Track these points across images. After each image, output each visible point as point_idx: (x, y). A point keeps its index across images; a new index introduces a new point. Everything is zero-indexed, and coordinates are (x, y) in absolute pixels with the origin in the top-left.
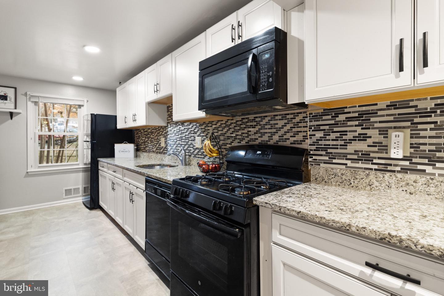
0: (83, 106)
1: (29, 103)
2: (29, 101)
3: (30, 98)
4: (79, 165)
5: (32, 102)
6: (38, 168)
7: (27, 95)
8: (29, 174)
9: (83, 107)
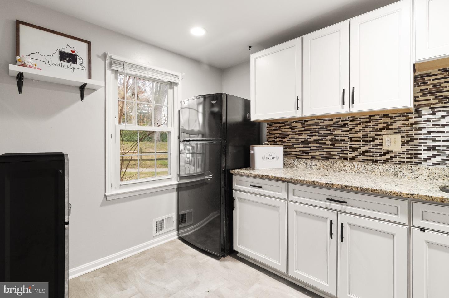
0: (176, 84)
1: (109, 72)
2: (108, 70)
3: (111, 64)
4: (171, 180)
5: (113, 70)
6: (120, 188)
7: (107, 58)
8: (108, 199)
9: (177, 86)
